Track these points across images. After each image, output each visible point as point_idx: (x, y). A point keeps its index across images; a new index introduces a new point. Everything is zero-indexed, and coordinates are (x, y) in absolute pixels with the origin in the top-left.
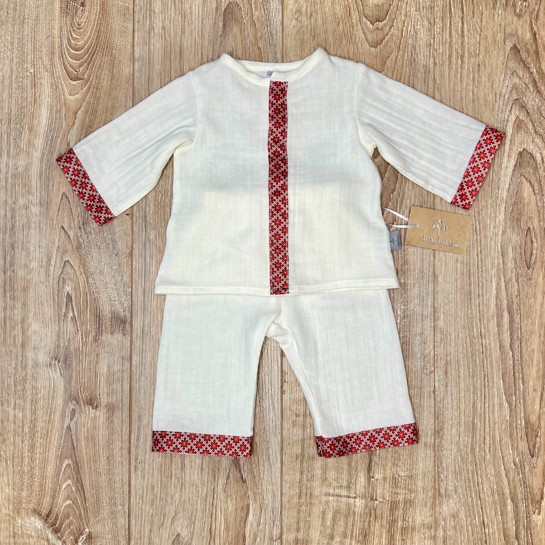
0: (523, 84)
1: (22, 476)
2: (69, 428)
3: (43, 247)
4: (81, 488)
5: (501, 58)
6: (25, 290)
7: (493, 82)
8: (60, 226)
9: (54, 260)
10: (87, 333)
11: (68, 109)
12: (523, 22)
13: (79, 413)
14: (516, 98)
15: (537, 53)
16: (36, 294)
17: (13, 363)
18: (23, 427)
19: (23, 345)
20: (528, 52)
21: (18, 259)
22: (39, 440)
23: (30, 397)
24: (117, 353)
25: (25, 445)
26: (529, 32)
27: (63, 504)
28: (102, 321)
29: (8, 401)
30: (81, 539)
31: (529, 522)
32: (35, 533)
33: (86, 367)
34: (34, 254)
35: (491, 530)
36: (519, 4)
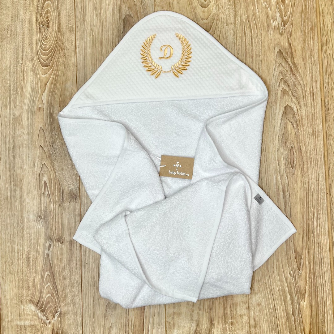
0: (285, 70)
1: (22, 282)
2: (48, 255)
3: (30, 157)
4: (55, 288)
5: (273, 57)
6: (21, 181)
7: (269, 70)
8: (39, 146)
9: (37, 164)
10: (56, 203)
11: (41, 82)
12: (284, 38)
13: (53, 246)
14: (282, 78)
15: (292, 53)
16: (28, 182)
17: (16, 221)
18: (22, 255)
19: (21, 211)
20: (287, 53)
21: (17, 164)
22: (32, 262)
23: (26, 238)
24: (73, 212)
25: (24, 265)
26: (287, 43)
27: (46, 296)
28: (64, 195)
29: (14, 241)
30: (56, 315)
31: (299, 306)
32: (31, 313)
33: (56, 221)
34: (26, 161)
35: (279, 311)
36: (281, 28)
